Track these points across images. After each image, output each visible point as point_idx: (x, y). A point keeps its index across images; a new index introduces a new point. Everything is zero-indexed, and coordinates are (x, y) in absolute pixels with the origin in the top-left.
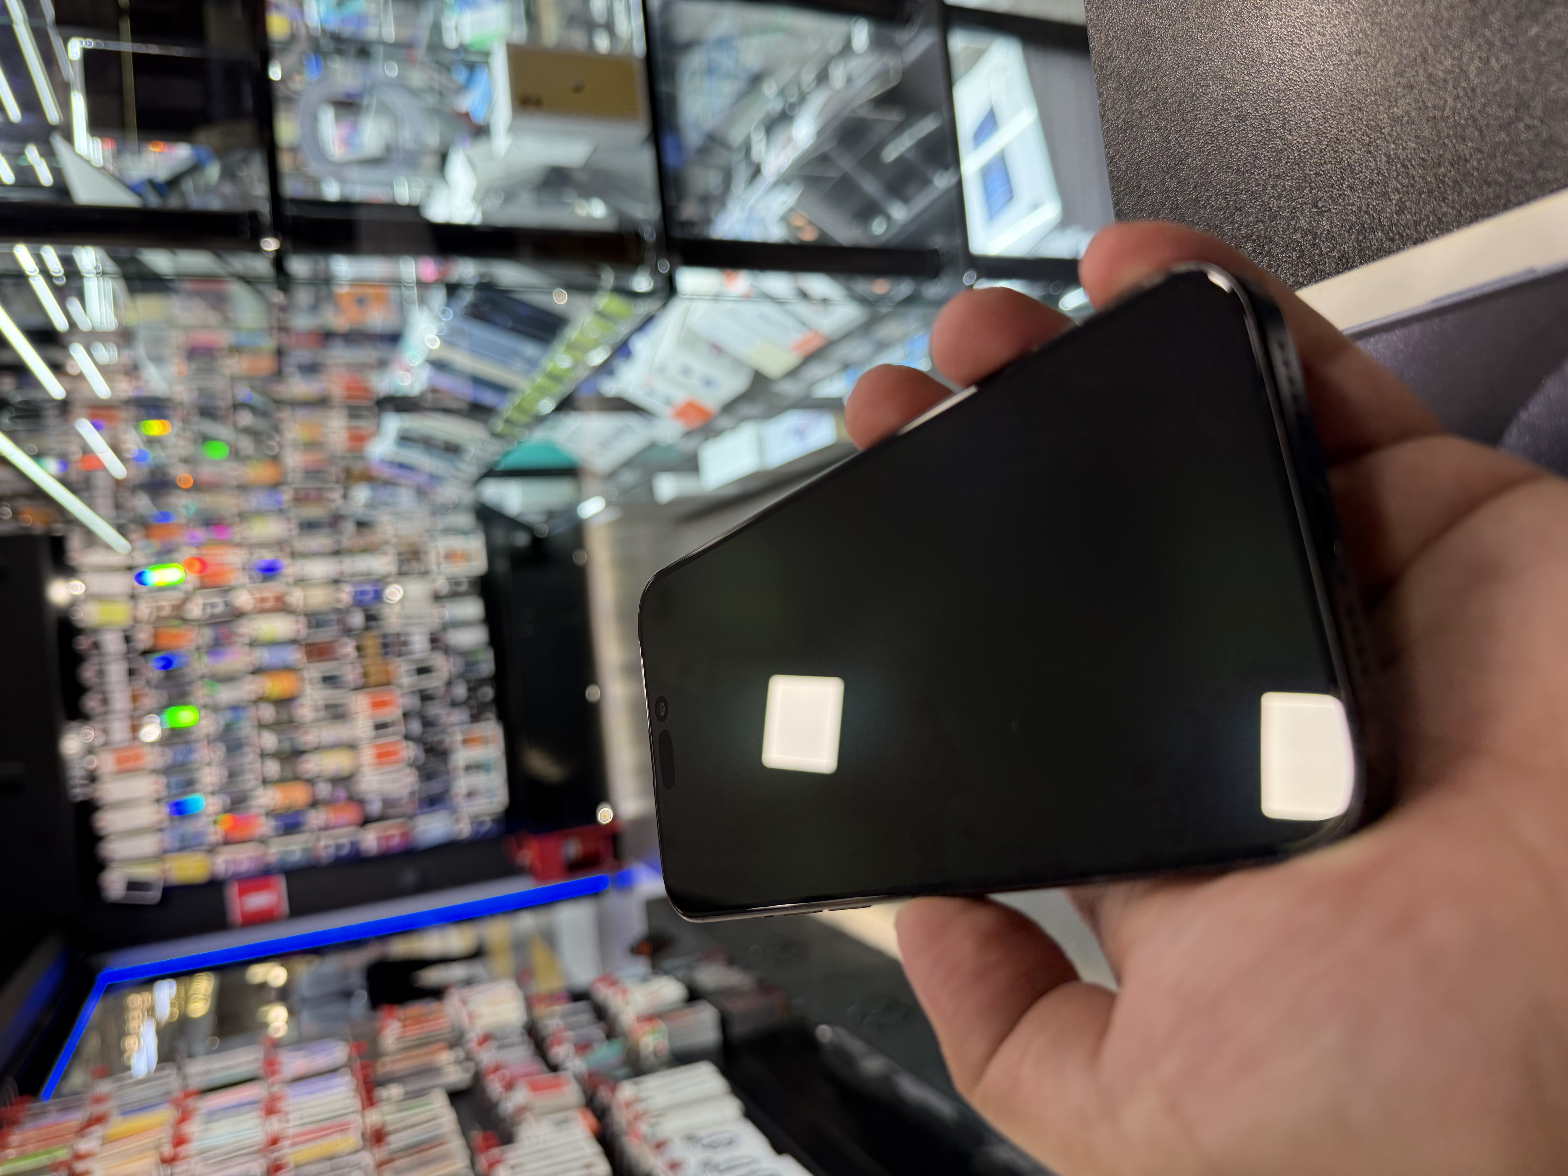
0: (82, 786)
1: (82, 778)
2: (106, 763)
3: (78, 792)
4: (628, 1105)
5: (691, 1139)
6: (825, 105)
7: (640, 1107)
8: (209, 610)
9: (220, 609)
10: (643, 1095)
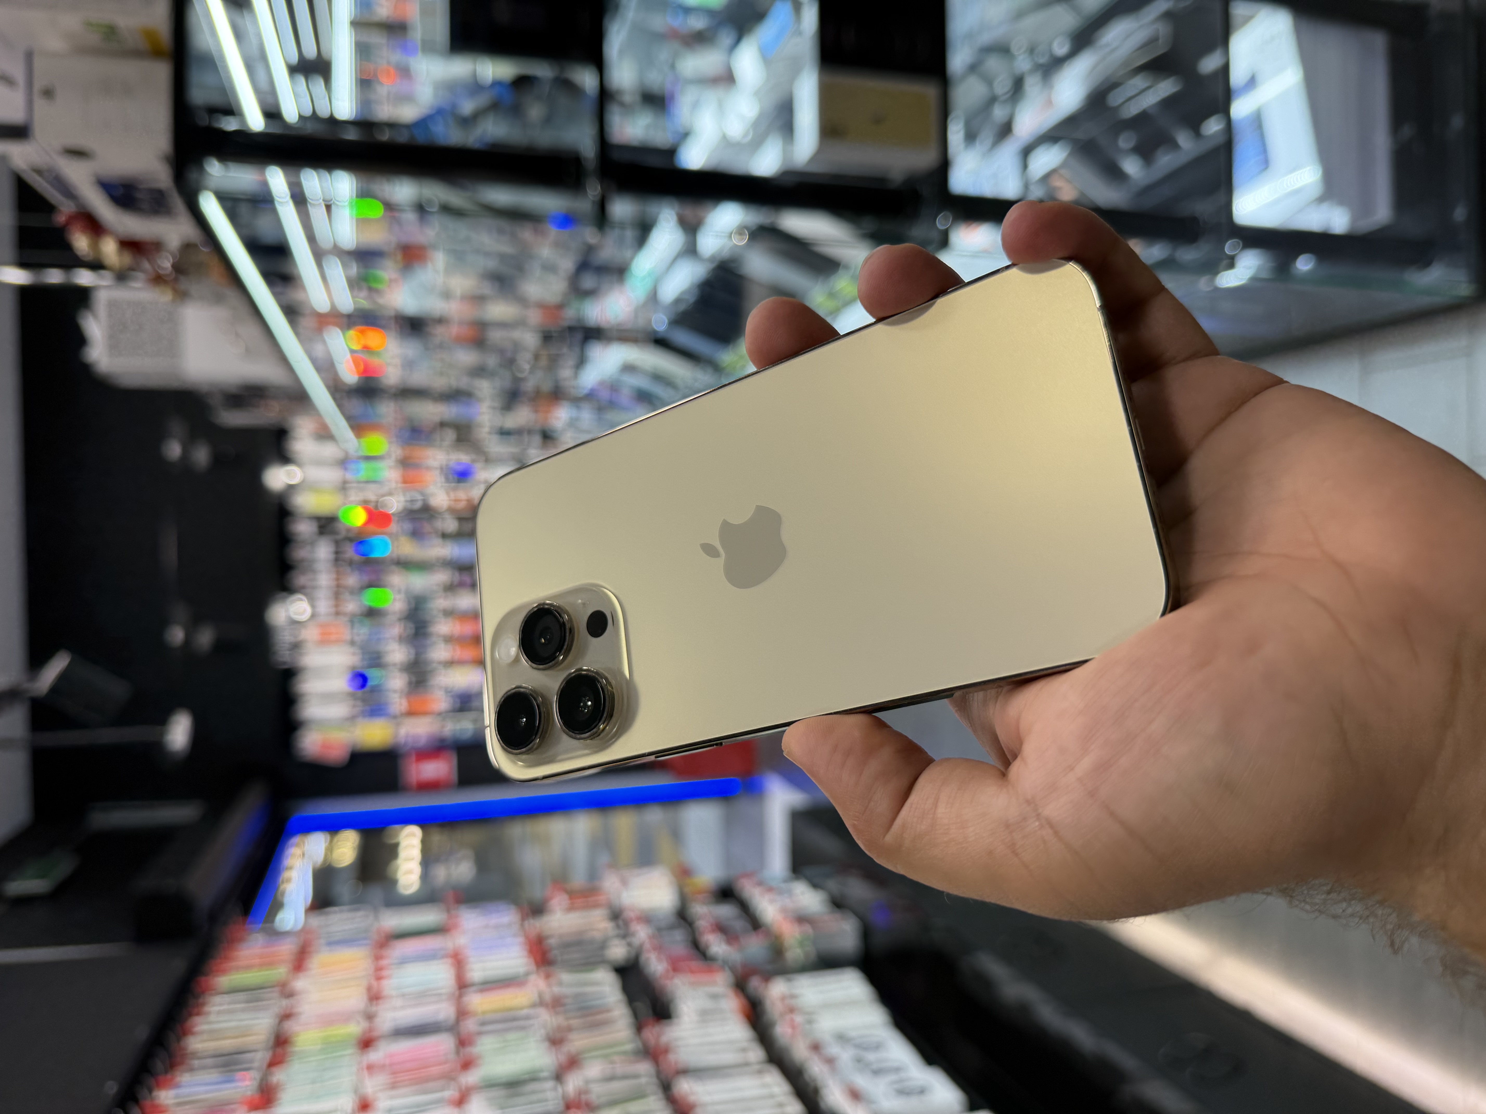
1: (287, 645)
2: (309, 635)
4: (783, 998)
5: (842, 1038)
6: (1094, 67)
7: (793, 1002)
8: (409, 506)
9: (418, 505)
10: (796, 991)
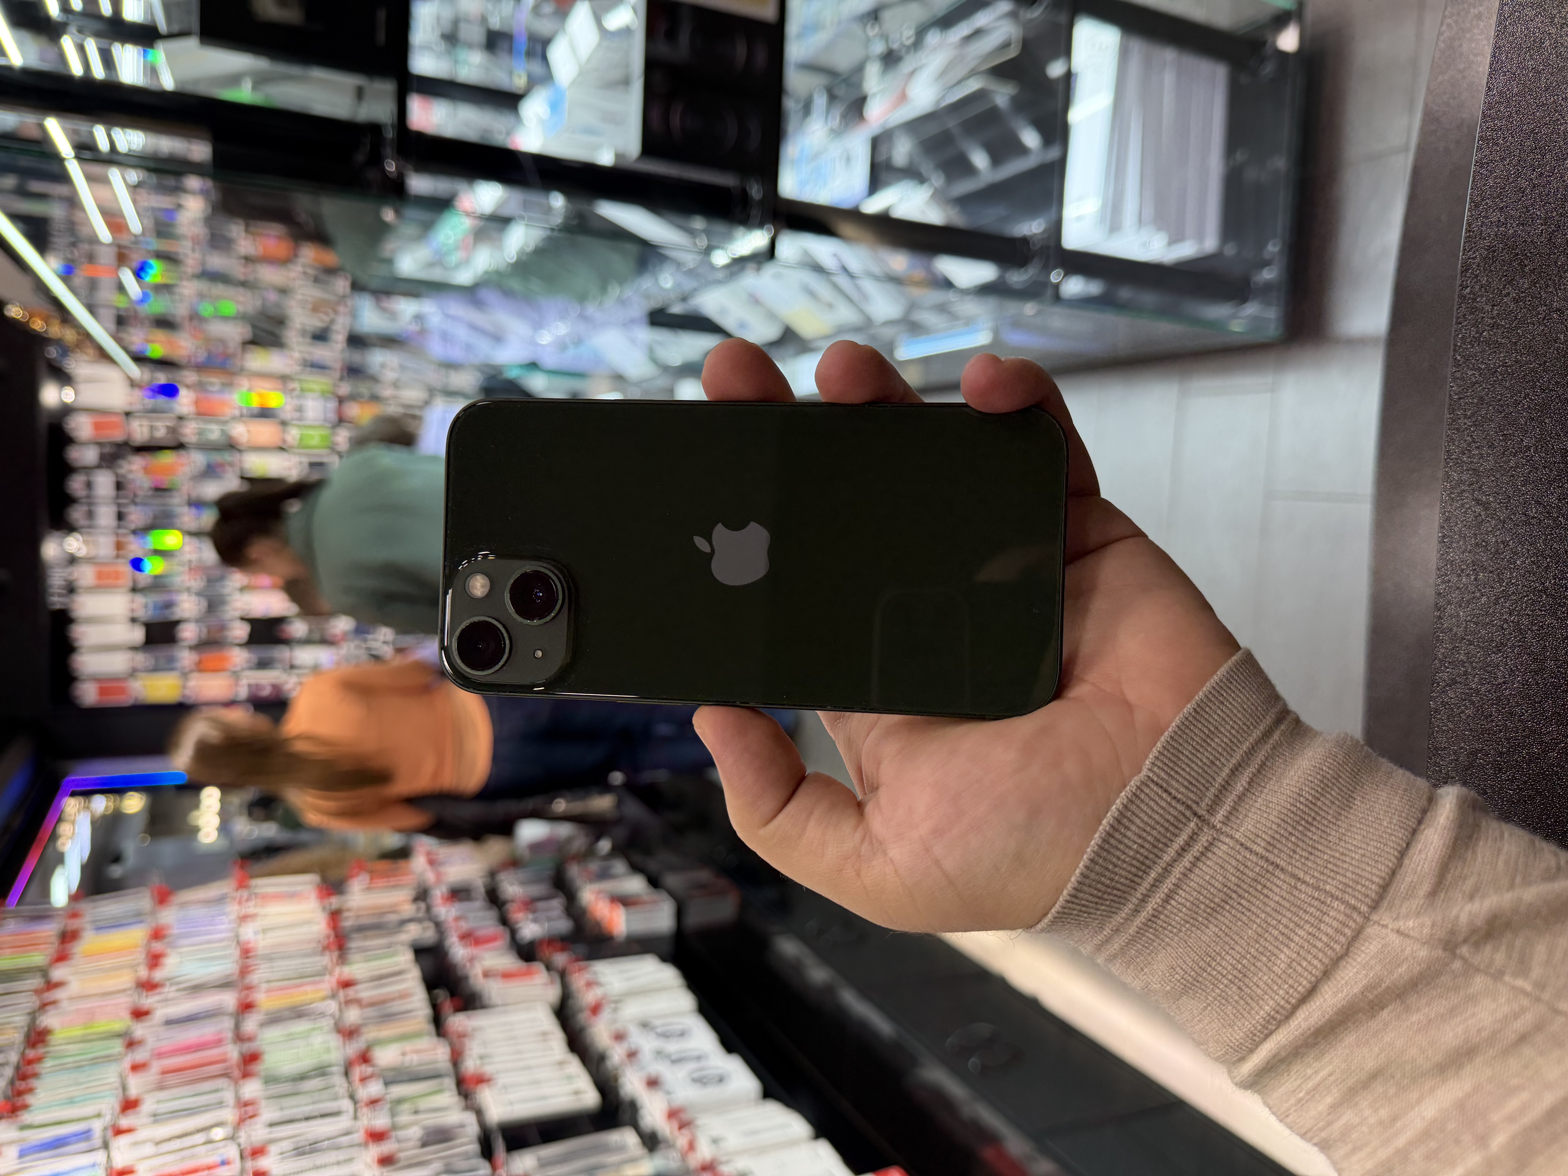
0: (60, 595)
1: (60, 587)
2: (85, 575)
3: (56, 601)
9: (215, 436)
